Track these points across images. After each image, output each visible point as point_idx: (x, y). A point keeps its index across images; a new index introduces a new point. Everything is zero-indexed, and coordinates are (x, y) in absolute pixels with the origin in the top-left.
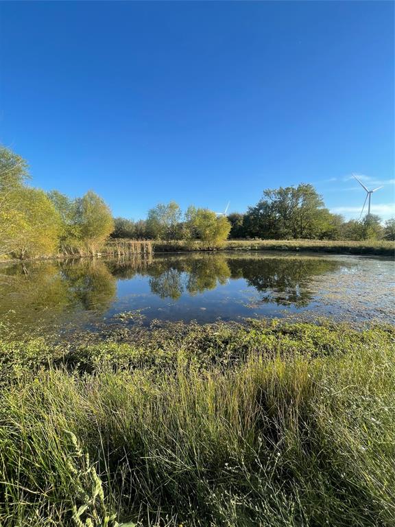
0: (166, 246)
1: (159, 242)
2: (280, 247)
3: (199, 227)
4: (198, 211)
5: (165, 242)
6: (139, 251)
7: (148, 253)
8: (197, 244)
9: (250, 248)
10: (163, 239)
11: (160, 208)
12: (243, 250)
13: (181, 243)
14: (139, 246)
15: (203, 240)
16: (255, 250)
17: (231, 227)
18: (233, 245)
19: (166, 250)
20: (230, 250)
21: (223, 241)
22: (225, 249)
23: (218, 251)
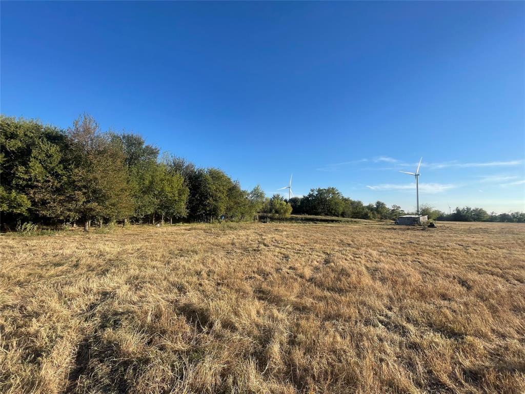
5: (263, 214)
8: (278, 216)
12: (297, 219)
13: (269, 215)
15: (280, 214)
17: (292, 209)
18: (293, 217)
20: (291, 220)
21: (288, 215)
22: (290, 219)
23: (286, 220)
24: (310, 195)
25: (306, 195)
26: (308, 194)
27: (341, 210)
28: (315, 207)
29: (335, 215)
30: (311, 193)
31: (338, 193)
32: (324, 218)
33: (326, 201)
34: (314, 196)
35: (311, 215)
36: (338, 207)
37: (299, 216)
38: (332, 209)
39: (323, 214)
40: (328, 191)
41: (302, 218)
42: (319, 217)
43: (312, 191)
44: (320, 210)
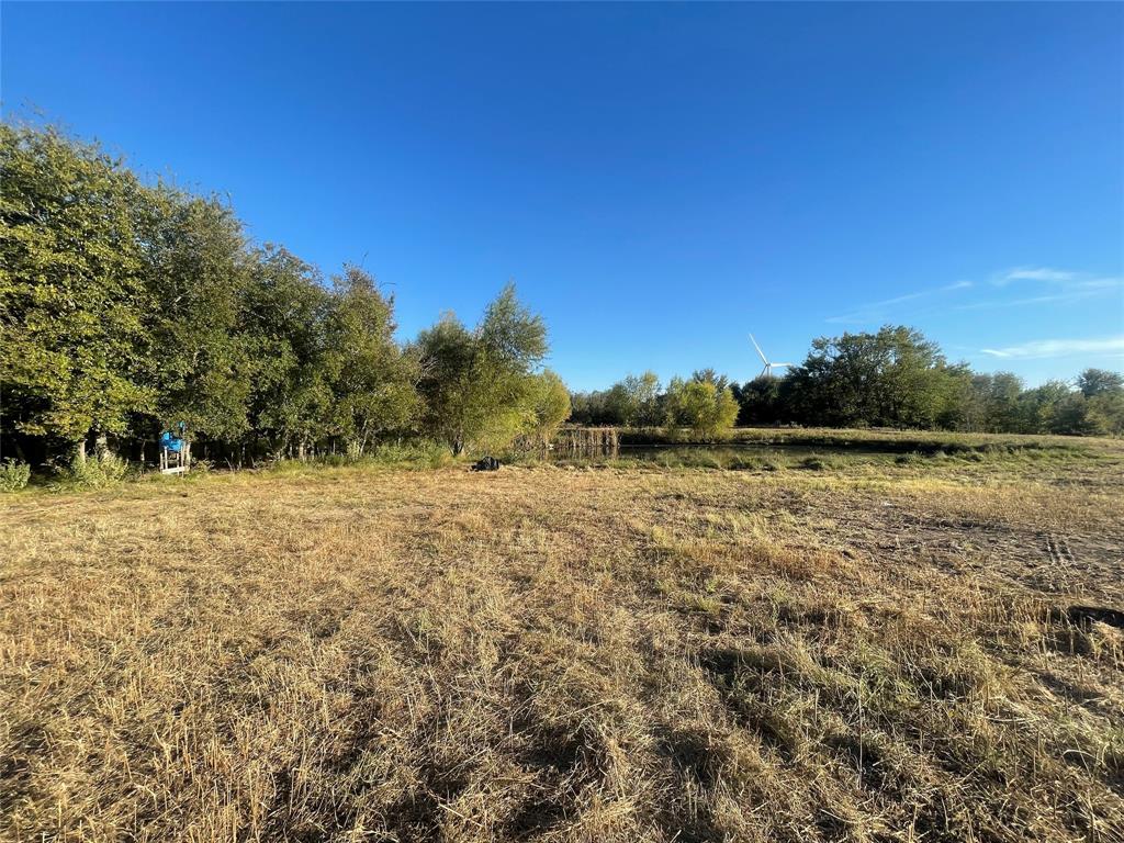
0: (636, 436)
1: (627, 429)
2: (823, 440)
3: (689, 407)
4: (687, 385)
5: (636, 430)
6: (600, 442)
7: (611, 446)
8: (685, 433)
9: (771, 441)
10: (632, 425)
11: (630, 381)
12: (760, 443)
13: (660, 431)
14: (600, 435)
15: (695, 427)
16: (780, 444)
17: (739, 408)
18: (746, 437)
19: (637, 442)
20: (739, 443)
21: (727, 429)
22: (731, 442)
23: (719, 444)
24: (813, 364)
25: (799, 362)
26: (805, 358)
27: (937, 403)
28: (831, 400)
29: (911, 424)
30: (817, 355)
31: (921, 348)
32: (864, 434)
33: (872, 377)
34: (827, 365)
35: (815, 424)
36: (922, 394)
37: (768, 433)
38: (900, 405)
39: (862, 422)
40: (882, 342)
41: (777, 438)
42: (847, 433)
43: (819, 345)
44: (850, 410)
